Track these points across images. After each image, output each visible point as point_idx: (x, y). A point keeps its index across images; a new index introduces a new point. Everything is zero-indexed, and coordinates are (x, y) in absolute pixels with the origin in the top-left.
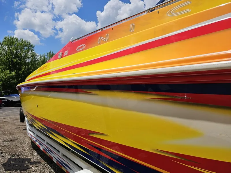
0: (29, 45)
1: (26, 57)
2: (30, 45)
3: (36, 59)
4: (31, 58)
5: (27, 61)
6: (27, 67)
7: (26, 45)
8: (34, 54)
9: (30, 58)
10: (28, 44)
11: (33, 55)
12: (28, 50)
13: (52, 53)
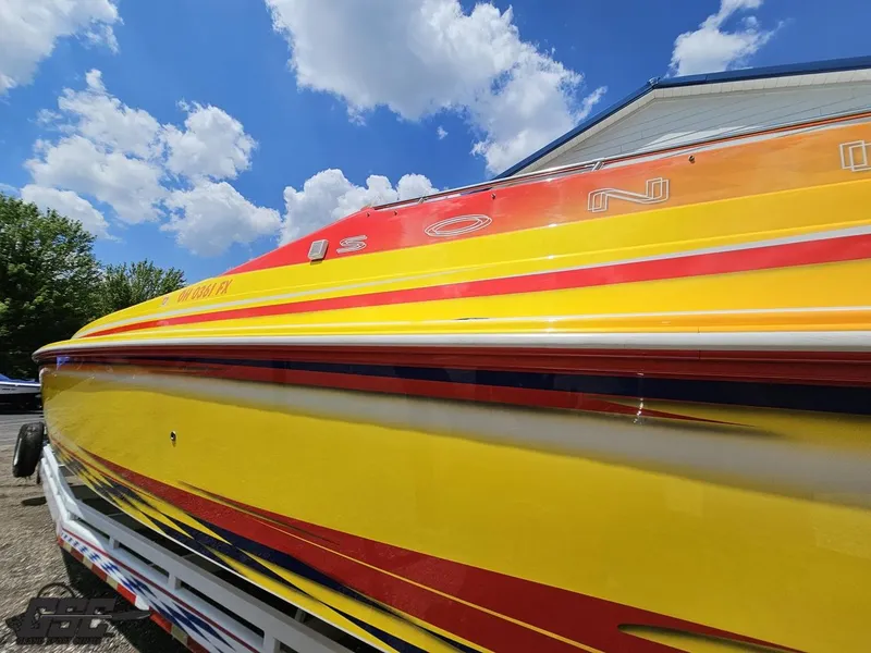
0: (76, 232)
1: (58, 264)
2: (78, 234)
3: (94, 276)
4: (77, 269)
5: (58, 277)
6: (56, 293)
7: (63, 232)
8: (90, 261)
9: (73, 268)
10: (74, 228)
11: (86, 264)
12: (70, 247)
13: (148, 264)
